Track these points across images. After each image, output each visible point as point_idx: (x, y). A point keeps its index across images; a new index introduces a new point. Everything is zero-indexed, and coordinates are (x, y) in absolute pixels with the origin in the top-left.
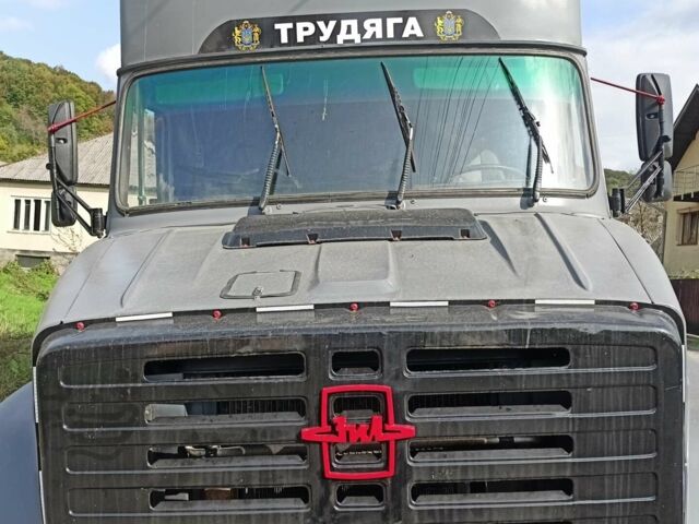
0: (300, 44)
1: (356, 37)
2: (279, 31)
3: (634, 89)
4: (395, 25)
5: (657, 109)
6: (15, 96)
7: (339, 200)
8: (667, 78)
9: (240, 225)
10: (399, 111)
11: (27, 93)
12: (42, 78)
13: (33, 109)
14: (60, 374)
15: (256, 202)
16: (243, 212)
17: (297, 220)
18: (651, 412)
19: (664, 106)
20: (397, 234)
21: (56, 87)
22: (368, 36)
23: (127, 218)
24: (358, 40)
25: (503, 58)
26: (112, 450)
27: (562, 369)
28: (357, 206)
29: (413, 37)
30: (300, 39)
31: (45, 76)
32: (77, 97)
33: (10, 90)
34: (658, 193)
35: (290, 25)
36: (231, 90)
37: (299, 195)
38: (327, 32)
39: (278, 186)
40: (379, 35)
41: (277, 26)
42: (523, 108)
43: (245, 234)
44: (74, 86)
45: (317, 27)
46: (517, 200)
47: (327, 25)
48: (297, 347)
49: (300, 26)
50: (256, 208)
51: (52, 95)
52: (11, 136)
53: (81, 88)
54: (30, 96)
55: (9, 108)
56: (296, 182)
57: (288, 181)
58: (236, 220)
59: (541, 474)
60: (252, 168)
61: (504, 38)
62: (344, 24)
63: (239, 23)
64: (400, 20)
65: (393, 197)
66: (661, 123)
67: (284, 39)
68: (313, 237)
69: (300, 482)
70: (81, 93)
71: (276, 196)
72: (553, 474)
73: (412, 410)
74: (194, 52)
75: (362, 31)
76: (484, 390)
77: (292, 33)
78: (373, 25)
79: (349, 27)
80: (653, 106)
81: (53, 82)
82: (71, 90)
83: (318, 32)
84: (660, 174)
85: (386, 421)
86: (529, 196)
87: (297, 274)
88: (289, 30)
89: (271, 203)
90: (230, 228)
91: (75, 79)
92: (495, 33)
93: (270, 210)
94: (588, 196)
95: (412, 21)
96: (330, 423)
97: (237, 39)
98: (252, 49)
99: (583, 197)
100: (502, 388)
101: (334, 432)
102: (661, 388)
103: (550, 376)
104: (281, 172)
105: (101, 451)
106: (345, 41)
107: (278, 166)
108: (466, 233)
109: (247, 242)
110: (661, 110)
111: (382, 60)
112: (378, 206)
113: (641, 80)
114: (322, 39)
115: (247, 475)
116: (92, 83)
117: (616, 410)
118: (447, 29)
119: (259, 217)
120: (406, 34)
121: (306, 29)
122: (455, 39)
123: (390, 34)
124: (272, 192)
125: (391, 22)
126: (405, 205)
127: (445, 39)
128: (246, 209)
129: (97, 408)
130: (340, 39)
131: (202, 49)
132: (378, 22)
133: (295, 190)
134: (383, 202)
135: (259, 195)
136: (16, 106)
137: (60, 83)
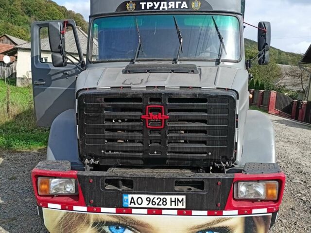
0: (148, 9)
1: (166, 8)
2: (141, 5)
3: (257, 27)
4: (179, 4)
5: (264, 34)
6: (29, 11)
7: (158, 61)
8: (269, 23)
9: (128, 67)
10: (179, 33)
11: (35, 11)
12: (41, 4)
13: (37, 18)
14: (84, 100)
15: (132, 61)
16: (128, 63)
17: (144, 66)
18: (227, 115)
19: (266, 33)
20: (173, 71)
21: (47, 8)
22: (170, 7)
23: (92, 65)
24: (166, 9)
25: (214, 16)
26: (96, 119)
27: (205, 104)
28: (163, 63)
29: (184, 8)
30: (148, 8)
31: (42, 3)
32: (56, 13)
33: (27, 9)
34: (263, 62)
35: (145, 3)
36: (126, 24)
37: (145, 59)
38: (157, 6)
39: (139, 56)
40: (173, 7)
41: (141, 3)
42: (219, 33)
43: (129, 69)
44: (55, 8)
45: (154, 4)
46: (214, 63)
47: (157, 3)
48: (141, 96)
49: (148, 3)
50: (132, 62)
51: (45, 11)
52: (27, 29)
53: (58, 9)
54: (36, 12)
55: (27, 17)
56: (145, 54)
57: (142, 54)
58: (126, 66)
59: (199, 129)
60: (132, 49)
61: (214, 9)
62: (162, 3)
63: (129, 2)
64: (180, 2)
65: (175, 60)
66: (265, 39)
67: (143, 8)
68: (148, 71)
69: (141, 128)
70: (58, 11)
71: (138, 59)
72: (202, 129)
73: (168, 112)
74: (114, 11)
75: (168, 6)
76: (186, 108)
77: (145, 6)
78: (172, 4)
79: (164, 4)
80: (263, 33)
81: (45, 5)
82: (53, 10)
83: (154, 6)
84: (264, 56)
85: (162, 114)
86: (218, 62)
87: (142, 80)
88: (144, 5)
89: (137, 61)
90: (124, 68)
91: (55, 5)
92: (211, 8)
93: (136, 63)
94: (238, 62)
95: (184, 3)
96: (148, 114)
97: (128, 7)
98: (132, 11)
99: (236, 62)
100: (190, 108)
101: (149, 117)
102: (230, 109)
103: (202, 105)
104: (140, 51)
105: (93, 119)
106: (163, 9)
107: (139, 49)
108: (193, 71)
109: (129, 72)
110: (265, 34)
111: (174, 16)
112: (170, 63)
113: (260, 24)
114: (155, 8)
115: (128, 126)
116: (63, 7)
117: (218, 114)
118: (196, 6)
119: (132, 65)
120: (182, 7)
121: (150, 5)
122: (198, 9)
123: (177, 7)
124: (137, 58)
125: (177, 3)
126: (178, 63)
127: (195, 9)
128: (129, 62)
129: (92, 109)
130: (161, 8)
131: (117, 10)
132: (173, 3)
133: (145, 57)
134: (171, 62)
135: (133, 58)
136: (30, 16)
137: (49, 6)
